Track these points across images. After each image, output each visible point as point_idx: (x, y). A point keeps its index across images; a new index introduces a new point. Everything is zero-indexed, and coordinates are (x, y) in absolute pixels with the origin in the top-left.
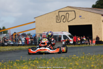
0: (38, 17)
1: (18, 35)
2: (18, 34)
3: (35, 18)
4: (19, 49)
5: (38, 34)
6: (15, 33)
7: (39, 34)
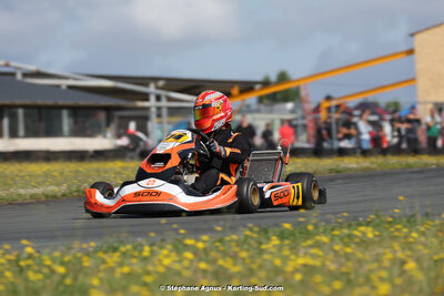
0: (427, 29)
1: (342, 109)
2: (338, 107)
3: (412, 35)
4: (331, 171)
5: (426, 103)
6: (329, 98)
7: (430, 106)
